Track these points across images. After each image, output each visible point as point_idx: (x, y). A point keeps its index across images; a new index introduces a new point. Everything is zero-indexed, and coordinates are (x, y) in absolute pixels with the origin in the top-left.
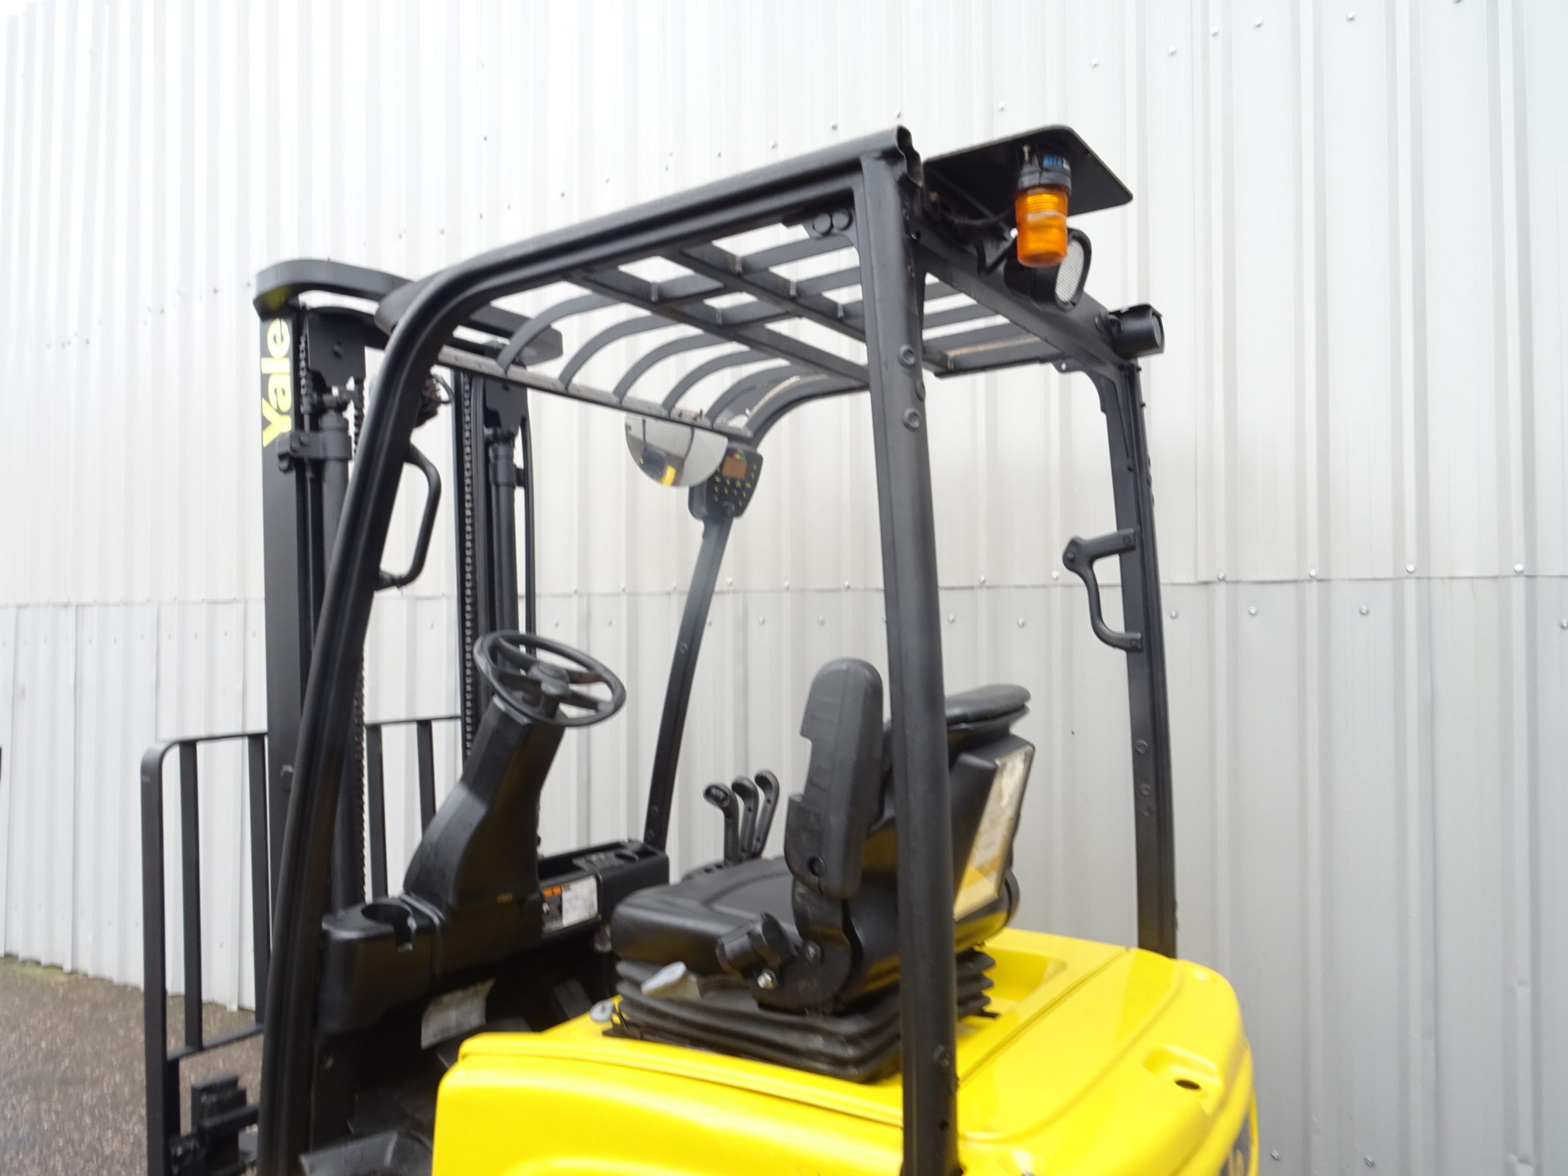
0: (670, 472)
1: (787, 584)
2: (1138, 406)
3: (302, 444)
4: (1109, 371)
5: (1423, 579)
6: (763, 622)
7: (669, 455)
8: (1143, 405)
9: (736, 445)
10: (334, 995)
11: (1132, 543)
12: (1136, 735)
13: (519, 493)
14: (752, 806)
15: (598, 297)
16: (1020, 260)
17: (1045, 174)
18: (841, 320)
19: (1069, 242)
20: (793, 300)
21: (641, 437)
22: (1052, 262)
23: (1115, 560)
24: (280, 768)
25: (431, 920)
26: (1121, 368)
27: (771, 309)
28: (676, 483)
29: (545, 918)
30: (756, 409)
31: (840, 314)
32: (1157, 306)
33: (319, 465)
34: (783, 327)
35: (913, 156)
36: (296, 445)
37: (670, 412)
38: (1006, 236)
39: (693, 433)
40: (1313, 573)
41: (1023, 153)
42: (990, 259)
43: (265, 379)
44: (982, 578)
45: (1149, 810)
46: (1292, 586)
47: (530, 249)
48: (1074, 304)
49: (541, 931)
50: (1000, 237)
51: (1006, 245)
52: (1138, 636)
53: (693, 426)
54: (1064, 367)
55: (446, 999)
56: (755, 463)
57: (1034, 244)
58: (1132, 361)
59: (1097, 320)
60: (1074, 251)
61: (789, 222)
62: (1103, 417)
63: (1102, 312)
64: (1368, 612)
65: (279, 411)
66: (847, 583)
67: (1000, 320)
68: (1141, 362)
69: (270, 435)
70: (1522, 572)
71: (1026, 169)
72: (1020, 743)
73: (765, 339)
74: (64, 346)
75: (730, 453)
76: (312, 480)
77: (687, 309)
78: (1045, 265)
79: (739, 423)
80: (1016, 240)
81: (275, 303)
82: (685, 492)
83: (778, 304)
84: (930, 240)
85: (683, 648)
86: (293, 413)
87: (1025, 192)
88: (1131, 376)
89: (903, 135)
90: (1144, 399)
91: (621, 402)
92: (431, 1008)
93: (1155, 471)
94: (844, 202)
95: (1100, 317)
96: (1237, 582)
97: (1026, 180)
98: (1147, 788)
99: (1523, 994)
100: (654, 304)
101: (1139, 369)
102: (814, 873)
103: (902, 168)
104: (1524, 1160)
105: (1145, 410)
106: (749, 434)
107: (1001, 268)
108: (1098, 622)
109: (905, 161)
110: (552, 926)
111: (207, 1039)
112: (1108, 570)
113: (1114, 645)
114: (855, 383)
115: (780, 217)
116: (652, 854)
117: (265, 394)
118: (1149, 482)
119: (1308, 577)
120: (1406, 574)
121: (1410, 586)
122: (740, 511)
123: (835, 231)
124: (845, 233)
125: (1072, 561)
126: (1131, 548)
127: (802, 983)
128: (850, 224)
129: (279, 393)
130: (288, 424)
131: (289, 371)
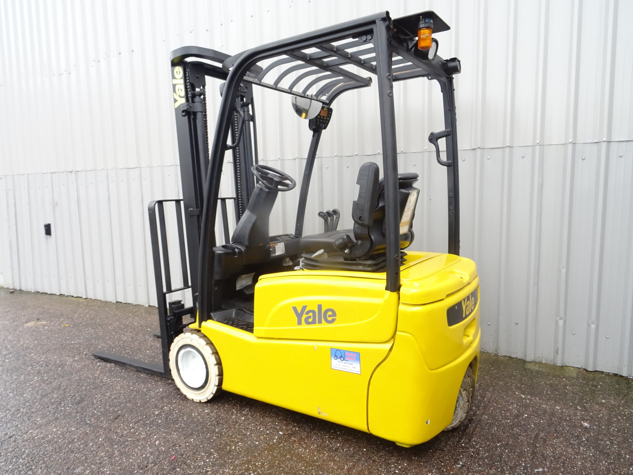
0: (304, 115)
1: (336, 154)
2: (453, 90)
3: (190, 107)
4: (444, 79)
5: (542, 145)
6: (328, 168)
7: (304, 109)
8: (454, 90)
9: (324, 105)
10: (217, 268)
11: (449, 133)
12: (449, 192)
13: (251, 123)
14: (332, 219)
15: (291, 58)
16: (419, 48)
17: (426, 24)
18: (362, 64)
19: (432, 42)
20: (349, 58)
21: (295, 103)
22: (427, 49)
23: (444, 139)
24: (188, 210)
25: (242, 250)
26: (447, 78)
27: (342, 61)
28: (306, 118)
29: (271, 252)
30: (330, 93)
31: (362, 62)
32: (459, 59)
33: (195, 114)
34: (344, 67)
35: (390, 19)
36: (188, 107)
37: (305, 94)
38: (414, 39)
39: (311, 101)
40: (508, 144)
41: (420, 18)
42: (410, 47)
43: (174, 86)
44: (402, 150)
45: (452, 213)
46: (501, 149)
47: (275, 45)
48: (433, 60)
49: (270, 256)
50: (412, 40)
51: (414, 42)
52: (451, 162)
53: (311, 99)
54: (430, 78)
55: (243, 276)
56: (330, 111)
57: (422, 44)
58: (451, 76)
59: (440, 63)
60: (434, 44)
61: (354, 38)
62: (442, 94)
63: (442, 60)
64: (524, 157)
65: (180, 96)
66: (356, 153)
67: (410, 63)
68: (454, 76)
69: (177, 105)
70: (571, 142)
71: (421, 23)
72: (415, 189)
73: (338, 70)
74: (60, 75)
75: (323, 108)
76: (193, 119)
77: (317, 62)
78: (426, 50)
79: (324, 98)
80: (417, 41)
81: (176, 61)
82: (307, 121)
83: (345, 60)
84: (394, 43)
85: (307, 173)
86: (185, 97)
87: (420, 29)
88: (450, 80)
89: (388, 13)
90: (455, 88)
91: (291, 91)
92: (239, 279)
93: (457, 111)
94: (371, 32)
95: (441, 62)
96: (484, 149)
97: (421, 26)
98: (452, 207)
99: (564, 271)
100: (308, 60)
101: (453, 78)
102: (361, 221)
103: (387, 23)
104: (561, 319)
105: (455, 91)
106: (328, 102)
107: (413, 49)
108: (438, 157)
109: (388, 21)
110: (273, 255)
111: (173, 288)
112: (442, 142)
113: (444, 165)
114: (363, 84)
115: (351, 36)
116: (298, 237)
117: (174, 91)
118: (455, 114)
119: (506, 146)
120: (536, 144)
121: (537, 148)
122: (325, 128)
123: (367, 40)
124: (371, 41)
125: (431, 139)
126: (449, 135)
127: (357, 251)
128: (372, 38)
129: (180, 90)
130: (184, 101)
131: (183, 83)
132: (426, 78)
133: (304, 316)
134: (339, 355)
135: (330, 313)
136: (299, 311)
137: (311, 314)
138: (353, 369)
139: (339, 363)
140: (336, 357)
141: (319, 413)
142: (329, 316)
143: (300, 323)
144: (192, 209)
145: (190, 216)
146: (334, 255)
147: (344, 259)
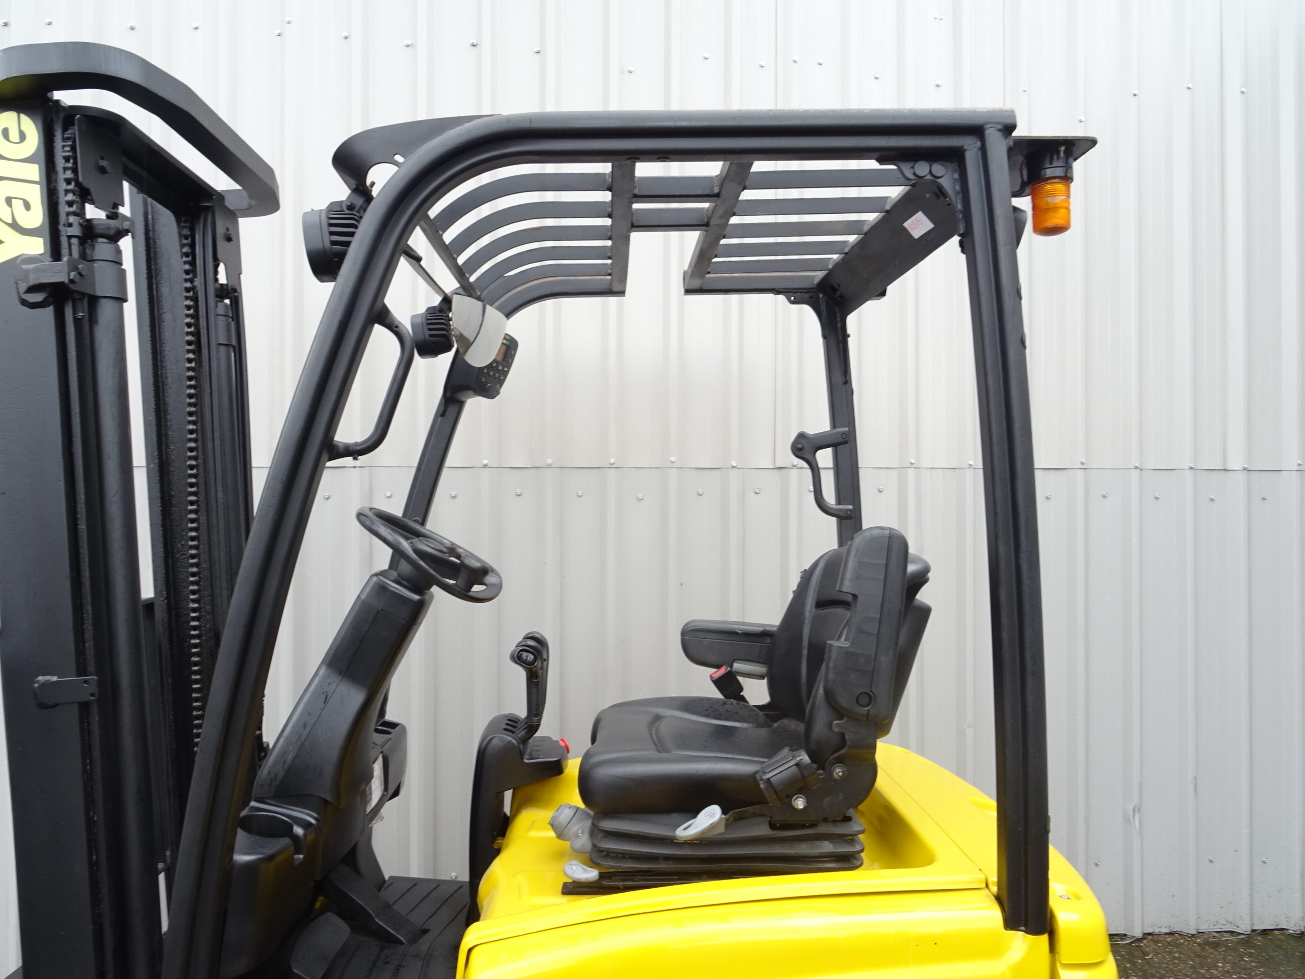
3: (81, 275)
8: (848, 336)
11: (847, 438)
25: (312, 825)
33: (91, 303)
36: (73, 273)
54: (792, 298)
56: (513, 347)
61: (881, 161)
76: (80, 321)
86: (45, 234)
90: (849, 332)
94: (947, 156)
102: (861, 705)
105: (850, 339)
108: (818, 495)
109: (1010, 137)
113: (832, 515)
115: (877, 155)
123: (929, 177)
124: (939, 180)
125: (800, 450)
126: (846, 443)
127: (827, 800)
128: (945, 175)
129: (18, 205)
130: (37, 246)
131: (37, 179)
132: (781, 298)
144: (55, 679)
145: (42, 706)
146: (739, 818)
147: (773, 826)
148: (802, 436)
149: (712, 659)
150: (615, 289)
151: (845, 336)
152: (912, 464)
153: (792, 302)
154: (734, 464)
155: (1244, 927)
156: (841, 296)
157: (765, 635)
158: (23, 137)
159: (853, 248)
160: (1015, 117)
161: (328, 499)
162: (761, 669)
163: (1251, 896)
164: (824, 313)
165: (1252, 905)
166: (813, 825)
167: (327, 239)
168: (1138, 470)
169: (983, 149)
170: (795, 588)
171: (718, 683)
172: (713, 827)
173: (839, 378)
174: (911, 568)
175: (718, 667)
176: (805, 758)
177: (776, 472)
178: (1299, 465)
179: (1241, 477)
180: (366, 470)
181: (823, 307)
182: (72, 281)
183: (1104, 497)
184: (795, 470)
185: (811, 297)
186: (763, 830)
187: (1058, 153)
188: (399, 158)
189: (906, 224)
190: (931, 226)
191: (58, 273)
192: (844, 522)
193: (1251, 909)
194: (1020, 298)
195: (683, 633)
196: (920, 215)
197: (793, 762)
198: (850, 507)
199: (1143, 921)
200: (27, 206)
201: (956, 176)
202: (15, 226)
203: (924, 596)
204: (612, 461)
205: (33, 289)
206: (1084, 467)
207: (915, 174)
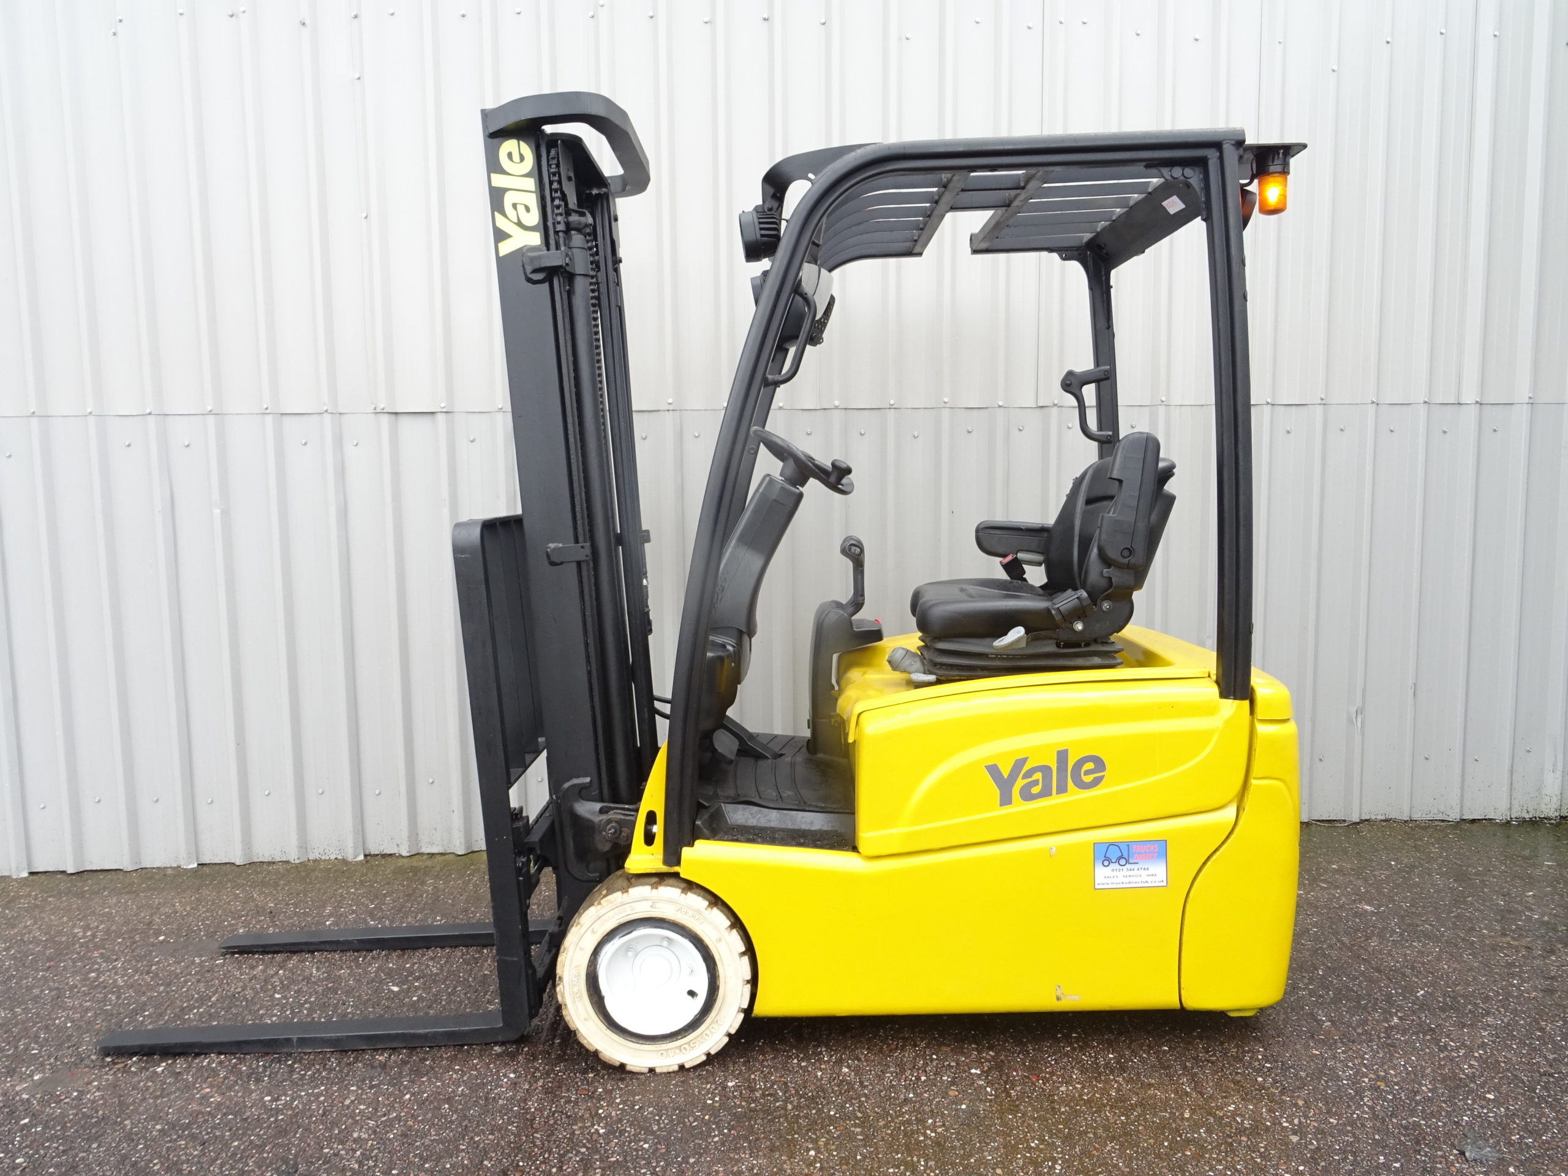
11: (1109, 375)
33: (571, 279)
52: (1105, 433)
69: (508, 247)
76: (568, 293)
86: (540, 228)
108: (1083, 423)
113: (1094, 439)
123: (1182, 178)
124: (1189, 180)
125: (1069, 385)
126: (1107, 379)
127: (1098, 625)
128: (1194, 177)
129: (521, 208)
130: (535, 239)
131: (534, 190)
132: (1055, 255)
133: (1020, 783)
134: (1114, 854)
135: (1090, 766)
136: (1006, 773)
137: (1038, 776)
138: (1150, 879)
139: (1115, 873)
140: (1107, 861)
141: (1058, 999)
142: (1087, 773)
143: (1006, 800)
144: (561, 545)
145: (553, 564)
146: (1036, 639)
147: (1058, 646)
148: (1070, 374)
149: (1001, 550)
150: (916, 251)
151: (1109, 287)
152: (1162, 401)
153: (1064, 259)
154: (1001, 403)
155: (1454, 816)
156: (1107, 254)
157: (1042, 530)
158: (522, 158)
159: (1119, 217)
160: (1244, 135)
161: (645, 439)
162: (1039, 558)
163: (1462, 789)
164: (1091, 268)
165: (1462, 796)
166: (1087, 645)
167: (758, 233)
168: (1375, 405)
169: (1221, 158)
170: (1068, 492)
171: (1007, 567)
172: (1018, 640)
173: (1102, 323)
174: (1161, 465)
175: (1004, 556)
176: (1085, 594)
177: (1038, 411)
178: (1530, 398)
179: (1474, 409)
180: (677, 413)
181: (1090, 263)
182: (567, 264)
183: (1342, 430)
184: (1055, 410)
185: (1080, 254)
186: (1051, 648)
187: (1279, 154)
188: (811, 176)
189: (1164, 204)
190: (1183, 206)
191: (555, 259)
192: (1105, 446)
193: (1462, 801)
194: (1244, 265)
195: (977, 531)
196: (1175, 198)
197: (1076, 596)
198: (1111, 433)
199: (1361, 809)
200: (528, 209)
201: (1201, 176)
202: (519, 224)
203: (1170, 487)
204: (892, 402)
205: (535, 271)
206: (1324, 402)
207: (1171, 176)
